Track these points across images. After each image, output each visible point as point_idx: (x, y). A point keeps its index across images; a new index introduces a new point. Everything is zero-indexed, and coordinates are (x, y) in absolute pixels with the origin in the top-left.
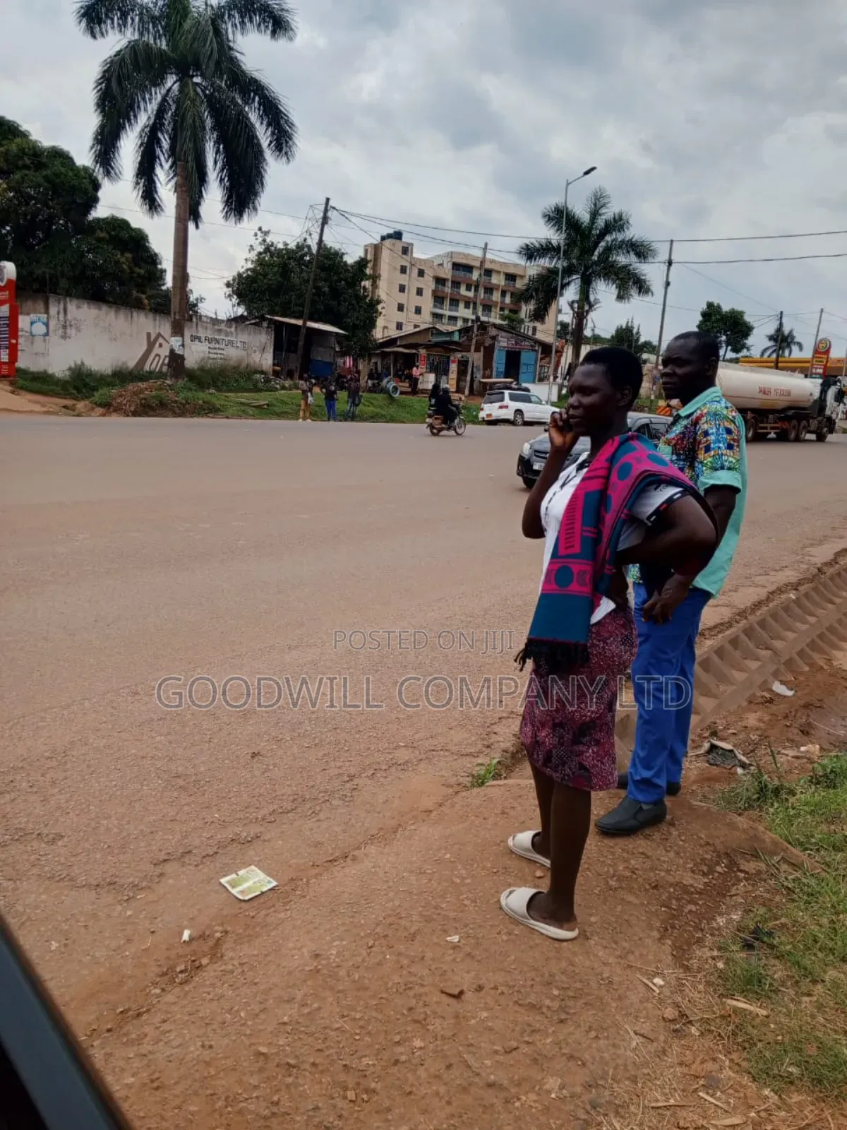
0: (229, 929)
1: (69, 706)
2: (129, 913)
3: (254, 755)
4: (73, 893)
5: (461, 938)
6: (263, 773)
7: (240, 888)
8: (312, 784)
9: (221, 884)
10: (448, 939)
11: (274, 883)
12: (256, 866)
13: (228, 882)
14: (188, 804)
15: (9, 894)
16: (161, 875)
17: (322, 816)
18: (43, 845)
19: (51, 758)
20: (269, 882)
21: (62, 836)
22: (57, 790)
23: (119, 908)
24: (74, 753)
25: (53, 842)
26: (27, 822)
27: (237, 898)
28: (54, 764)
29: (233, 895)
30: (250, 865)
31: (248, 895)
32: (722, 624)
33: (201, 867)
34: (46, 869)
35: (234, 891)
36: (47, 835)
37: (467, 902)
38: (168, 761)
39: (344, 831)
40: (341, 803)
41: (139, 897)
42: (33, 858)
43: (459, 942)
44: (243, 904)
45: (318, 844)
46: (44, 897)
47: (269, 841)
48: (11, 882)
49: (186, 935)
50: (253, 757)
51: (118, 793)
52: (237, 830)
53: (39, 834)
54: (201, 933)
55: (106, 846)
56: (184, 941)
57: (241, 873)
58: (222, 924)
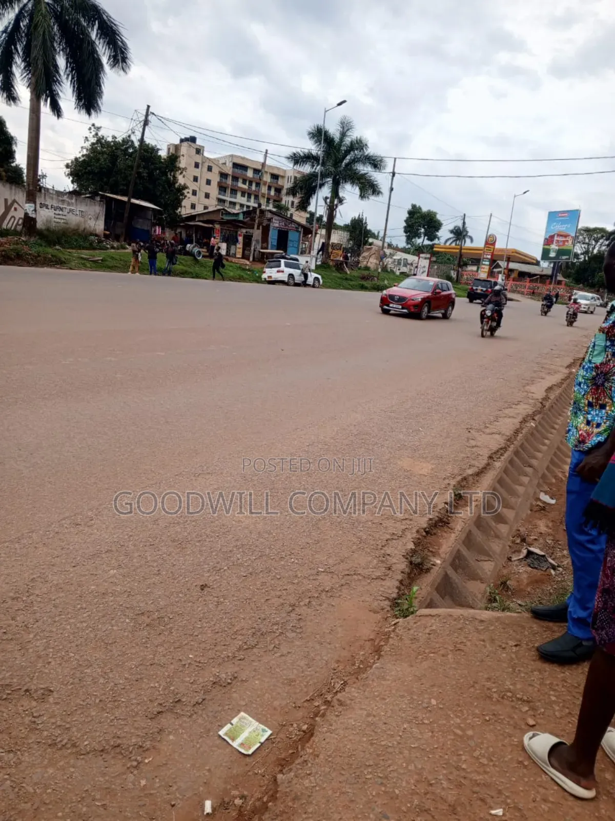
0: (246, 793)
1: (19, 540)
2: (143, 782)
3: (203, 587)
4: (79, 763)
5: (504, 809)
6: (217, 606)
7: (239, 740)
8: (263, 616)
9: (220, 736)
10: (493, 812)
11: (269, 732)
12: (245, 711)
13: (226, 734)
14: (162, 645)
15: (13, 770)
16: (160, 731)
17: (284, 650)
18: (34, 704)
19: (17, 598)
20: (264, 731)
21: (51, 691)
22: (31, 636)
23: (131, 777)
24: (37, 592)
25: (43, 699)
26: (12, 677)
27: (240, 753)
28: (21, 605)
29: (235, 748)
30: (239, 711)
31: (250, 748)
32: (501, 449)
33: (194, 716)
34: (45, 733)
35: (235, 744)
36: (36, 691)
37: (484, 761)
38: (128, 596)
39: (308, 666)
40: (294, 634)
41: (146, 761)
42: (27, 720)
43: (504, 815)
44: (248, 759)
45: (290, 682)
46: (51, 771)
47: (246, 681)
48: (11, 755)
49: (208, 806)
50: (202, 589)
51: (92, 635)
52: (215, 670)
53: (27, 691)
54: (220, 801)
55: (97, 701)
56: (208, 814)
57: (235, 721)
58: (236, 787)
